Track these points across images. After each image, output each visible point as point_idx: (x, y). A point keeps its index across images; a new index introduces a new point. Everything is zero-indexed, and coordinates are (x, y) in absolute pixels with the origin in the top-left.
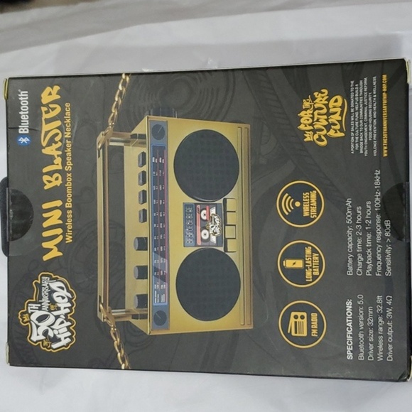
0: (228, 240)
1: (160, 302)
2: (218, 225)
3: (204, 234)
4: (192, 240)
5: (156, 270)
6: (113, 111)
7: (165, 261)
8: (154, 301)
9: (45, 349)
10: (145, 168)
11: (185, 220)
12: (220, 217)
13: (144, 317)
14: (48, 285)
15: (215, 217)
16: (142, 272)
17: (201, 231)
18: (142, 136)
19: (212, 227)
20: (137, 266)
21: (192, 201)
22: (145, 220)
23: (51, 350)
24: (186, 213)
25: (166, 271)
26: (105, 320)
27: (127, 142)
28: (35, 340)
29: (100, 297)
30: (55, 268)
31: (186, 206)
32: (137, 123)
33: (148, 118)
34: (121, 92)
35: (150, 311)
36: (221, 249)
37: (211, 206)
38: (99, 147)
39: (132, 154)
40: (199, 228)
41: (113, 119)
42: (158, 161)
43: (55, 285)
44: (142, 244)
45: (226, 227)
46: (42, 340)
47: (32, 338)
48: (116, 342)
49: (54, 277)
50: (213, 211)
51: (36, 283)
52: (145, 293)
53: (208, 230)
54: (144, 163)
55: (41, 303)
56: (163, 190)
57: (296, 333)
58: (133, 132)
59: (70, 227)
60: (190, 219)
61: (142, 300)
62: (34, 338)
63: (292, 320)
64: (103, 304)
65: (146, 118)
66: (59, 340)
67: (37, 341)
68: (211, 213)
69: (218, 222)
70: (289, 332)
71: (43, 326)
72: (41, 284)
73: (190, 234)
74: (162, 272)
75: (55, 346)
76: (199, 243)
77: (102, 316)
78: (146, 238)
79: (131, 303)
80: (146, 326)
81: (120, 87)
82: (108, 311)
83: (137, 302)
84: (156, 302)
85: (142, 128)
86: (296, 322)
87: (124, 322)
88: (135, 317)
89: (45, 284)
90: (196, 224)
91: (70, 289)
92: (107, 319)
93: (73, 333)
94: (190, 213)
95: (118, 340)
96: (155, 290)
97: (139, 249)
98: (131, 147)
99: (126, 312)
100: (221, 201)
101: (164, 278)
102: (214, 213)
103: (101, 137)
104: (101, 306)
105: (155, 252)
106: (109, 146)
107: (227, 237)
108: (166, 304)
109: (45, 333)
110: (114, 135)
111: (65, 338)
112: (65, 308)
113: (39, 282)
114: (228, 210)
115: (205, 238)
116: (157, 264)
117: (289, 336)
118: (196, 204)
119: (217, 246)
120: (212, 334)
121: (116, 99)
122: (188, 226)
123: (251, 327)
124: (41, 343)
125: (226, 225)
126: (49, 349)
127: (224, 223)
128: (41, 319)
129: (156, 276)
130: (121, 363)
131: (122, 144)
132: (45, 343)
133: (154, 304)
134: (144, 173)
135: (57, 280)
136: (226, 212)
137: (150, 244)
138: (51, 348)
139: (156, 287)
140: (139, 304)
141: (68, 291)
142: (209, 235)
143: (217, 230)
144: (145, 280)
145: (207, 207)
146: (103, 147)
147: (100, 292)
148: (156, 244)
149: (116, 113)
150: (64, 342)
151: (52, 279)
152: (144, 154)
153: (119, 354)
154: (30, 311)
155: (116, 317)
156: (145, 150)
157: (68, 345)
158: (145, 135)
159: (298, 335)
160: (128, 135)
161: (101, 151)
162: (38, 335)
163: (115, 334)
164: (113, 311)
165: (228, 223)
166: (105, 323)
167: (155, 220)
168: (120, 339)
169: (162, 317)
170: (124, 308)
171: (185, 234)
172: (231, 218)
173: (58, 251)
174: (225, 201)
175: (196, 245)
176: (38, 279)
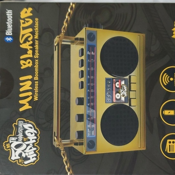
0: (132, 99)
1: (91, 135)
2: (126, 90)
3: (118, 96)
4: (110, 99)
5: (89, 116)
6: (65, 24)
7: (94, 111)
8: (88, 135)
9: (20, 164)
10: (83, 58)
11: (107, 87)
12: (127, 86)
13: (82, 144)
14: (22, 126)
15: (124, 86)
16: (80, 118)
17: (116, 94)
18: (82, 39)
19: (122, 92)
20: (78, 114)
21: (111, 77)
22: (82, 87)
23: (24, 165)
24: (107, 84)
25: (95, 117)
26: (58, 146)
27: (72, 42)
28: (14, 160)
29: (55, 133)
30: (27, 116)
31: (107, 80)
32: (79, 31)
33: (85, 29)
34: (70, 13)
35: (85, 141)
36: (128, 104)
37: (122, 80)
38: (56, 45)
39: (75, 49)
40: (114, 92)
41: (64, 28)
42: (91, 53)
43: (26, 126)
44: (80, 101)
45: (130, 92)
46: (18, 159)
47: (11, 158)
48: (64, 159)
49: (26, 121)
50: (123, 83)
51: (15, 125)
52: (82, 130)
53: (120, 93)
54: (82, 55)
55: (18, 137)
56: (94, 71)
57: (170, 151)
58: (77, 37)
59: (36, 91)
60: (109, 87)
61: (80, 134)
62: (13, 158)
63: (168, 144)
64: (56, 137)
65: (84, 29)
66: (29, 159)
67: (15, 160)
68: (122, 84)
69: (126, 89)
70: (166, 151)
71: (19, 150)
72: (18, 125)
73: (109, 96)
74: (92, 118)
75: (26, 162)
76: (114, 101)
77: (56, 144)
78: (83, 98)
79: (73, 136)
80: (83, 149)
81: (69, 10)
82: (59, 141)
83: (77, 136)
84: (89, 135)
85: (82, 34)
86: (170, 145)
87: (69, 147)
88: (76, 144)
89: (20, 125)
90: (113, 90)
91: (36, 128)
92: (59, 145)
93: (37, 155)
94: (109, 84)
95: (66, 158)
96: (88, 128)
97: (79, 104)
98: (75, 45)
99: (70, 141)
100: (127, 77)
101: (93, 121)
102: (124, 84)
103: (56, 39)
104: (55, 138)
105: (88, 106)
106: (62, 45)
107: (131, 97)
108: (95, 136)
109: (20, 155)
110: (65, 38)
111: (33, 158)
112: (33, 140)
113: (17, 124)
114: (131, 82)
115: (118, 98)
116: (89, 113)
117: (166, 153)
118: (113, 79)
119: (125, 103)
120: (122, 154)
121: (67, 17)
122: (108, 91)
123: (145, 149)
124: (17, 161)
125: (130, 90)
126: (23, 164)
127: (129, 89)
128: (18, 146)
129: (89, 120)
130: (68, 171)
131: (69, 43)
132: (20, 161)
133: (87, 137)
134: (82, 60)
135: (28, 123)
136: (130, 83)
137: (85, 101)
138: (24, 164)
139: (89, 126)
140: (78, 137)
141: (35, 129)
142: (120, 97)
143: (125, 94)
144: (82, 122)
145: (120, 80)
146: (58, 45)
147: (55, 130)
148: (89, 101)
149: (66, 25)
150: (32, 160)
151: (25, 122)
152: (82, 50)
153: (66, 167)
154: (10, 142)
155: (65, 145)
156: (83, 47)
157: (34, 162)
158: (84, 38)
159: (171, 152)
160: (73, 38)
161: (57, 47)
162: (15, 156)
163: (64, 155)
164: (63, 141)
165: (132, 90)
166: (58, 148)
167: (89, 88)
168: (67, 158)
169: (92, 144)
170: (70, 139)
171: (106, 96)
172: (133, 87)
173: (29, 105)
174: (130, 77)
175: (113, 102)
176: (16, 123)
